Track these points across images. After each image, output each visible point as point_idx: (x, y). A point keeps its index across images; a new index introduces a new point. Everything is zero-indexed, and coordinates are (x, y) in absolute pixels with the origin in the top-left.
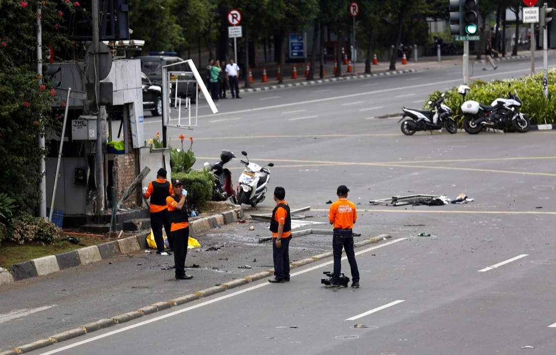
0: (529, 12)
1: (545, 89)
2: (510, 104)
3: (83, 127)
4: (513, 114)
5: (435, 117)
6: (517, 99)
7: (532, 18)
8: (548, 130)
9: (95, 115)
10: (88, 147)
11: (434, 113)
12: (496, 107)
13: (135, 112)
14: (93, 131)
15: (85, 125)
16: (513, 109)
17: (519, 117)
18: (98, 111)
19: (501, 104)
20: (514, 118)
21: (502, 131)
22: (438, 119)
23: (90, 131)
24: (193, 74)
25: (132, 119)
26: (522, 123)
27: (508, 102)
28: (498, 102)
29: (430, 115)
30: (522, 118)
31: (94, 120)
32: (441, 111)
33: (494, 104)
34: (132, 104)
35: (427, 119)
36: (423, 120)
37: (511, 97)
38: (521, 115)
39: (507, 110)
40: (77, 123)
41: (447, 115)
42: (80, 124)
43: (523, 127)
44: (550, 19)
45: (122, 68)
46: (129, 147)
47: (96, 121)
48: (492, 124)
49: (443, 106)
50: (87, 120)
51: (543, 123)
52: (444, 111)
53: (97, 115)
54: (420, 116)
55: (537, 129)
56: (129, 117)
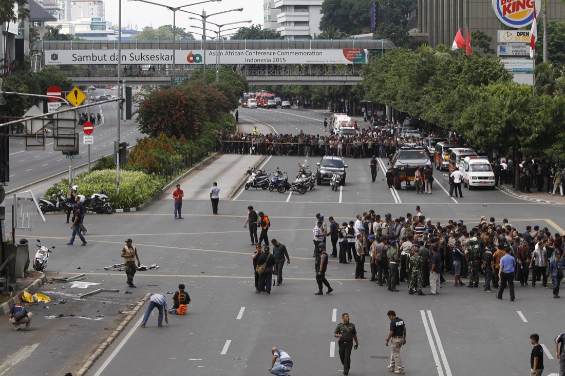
0: (87, 138)
1: (117, 188)
2: (102, 197)
4: (104, 203)
5: (58, 203)
6: (106, 195)
7: (89, 142)
8: (120, 212)
11: (57, 202)
12: (94, 198)
16: (104, 200)
17: (107, 205)
19: (97, 197)
20: (105, 205)
21: (95, 213)
22: (60, 205)
26: (109, 208)
27: (101, 196)
28: (95, 196)
29: (55, 203)
30: (109, 205)
32: (61, 200)
33: (93, 197)
35: (53, 205)
36: (50, 205)
37: (102, 193)
38: (108, 203)
39: (100, 201)
41: (64, 203)
43: (109, 211)
44: (122, 147)
48: (92, 208)
49: (62, 197)
51: (119, 208)
52: (63, 200)
54: (49, 203)
55: (115, 211)
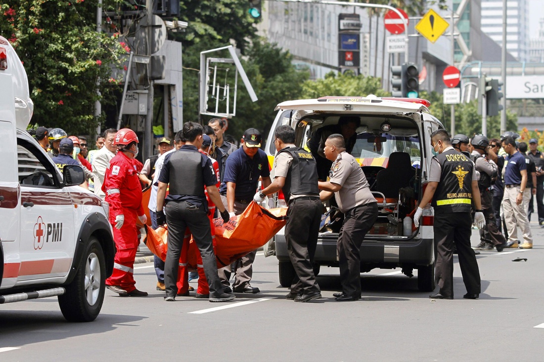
0: (450, 93)
3: (134, 101)
7: (453, 98)
9: (145, 89)
10: (134, 124)
13: (176, 95)
14: (144, 106)
15: (136, 99)
18: (148, 85)
23: (140, 105)
24: (233, 61)
25: (173, 102)
31: (145, 93)
34: (174, 86)
40: (128, 96)
42: (130, 98)
45: (167, 47)
46: (169, 131)
47: (146, 95)
50: (138, 93)
53: (148, 89)
56: (170, 100)
